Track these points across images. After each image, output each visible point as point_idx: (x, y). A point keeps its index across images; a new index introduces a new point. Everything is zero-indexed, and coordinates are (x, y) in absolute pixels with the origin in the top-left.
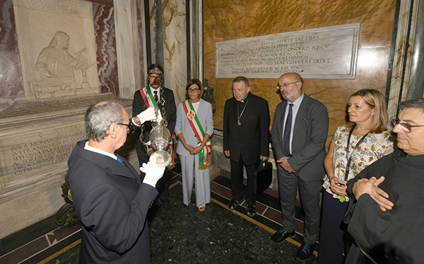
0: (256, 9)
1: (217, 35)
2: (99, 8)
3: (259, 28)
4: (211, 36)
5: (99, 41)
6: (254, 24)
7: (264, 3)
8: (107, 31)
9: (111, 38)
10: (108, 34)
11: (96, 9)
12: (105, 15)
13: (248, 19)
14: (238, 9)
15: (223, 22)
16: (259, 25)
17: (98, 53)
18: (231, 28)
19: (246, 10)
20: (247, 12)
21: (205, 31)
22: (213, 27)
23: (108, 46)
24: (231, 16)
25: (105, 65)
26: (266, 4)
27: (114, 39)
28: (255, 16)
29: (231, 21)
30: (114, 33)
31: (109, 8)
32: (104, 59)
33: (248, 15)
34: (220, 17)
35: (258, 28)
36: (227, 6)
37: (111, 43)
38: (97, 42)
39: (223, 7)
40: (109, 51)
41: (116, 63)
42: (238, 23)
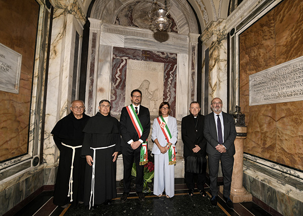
0: (285, 38)
1: (250, 70)
2: (168, 66)
3: (290, 53)
4: (245, 71)
5: (166, 84)
6: (284, 51)
7: (294, 29)
8: (172, 78)
9: (173, 83)
10: (171, 80)
11: (166, 66)
12: (171, 69)
13: (277, 49)
14: (268, 43)
15: (255, 58)
16: (290, 50)
17: (164, 92)
18: (262, 60)
19: (276, 41)
20: (276, 42)
21: (240, 69)
22: (247, 64)
23: (171, 87)
24: (262, 51)
25: (168, 99)
26: (295, 30)
27: (176, 83)
28: (285, 44)
29: (262, 55)
30: (176, 79)
31: (174, 65)
32: (168, 95)
33: (277, 45)
34: (253, 54)
35: (288, 53)
36: (258, 44)
37: (173, 85)
38: (164, 85)
39: (255, 46)
40: (171, 90)
41: (175, 98)
42: (268, 54)
